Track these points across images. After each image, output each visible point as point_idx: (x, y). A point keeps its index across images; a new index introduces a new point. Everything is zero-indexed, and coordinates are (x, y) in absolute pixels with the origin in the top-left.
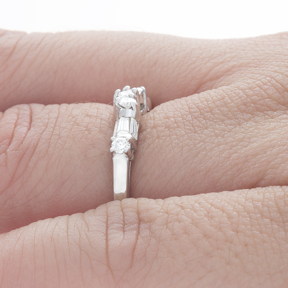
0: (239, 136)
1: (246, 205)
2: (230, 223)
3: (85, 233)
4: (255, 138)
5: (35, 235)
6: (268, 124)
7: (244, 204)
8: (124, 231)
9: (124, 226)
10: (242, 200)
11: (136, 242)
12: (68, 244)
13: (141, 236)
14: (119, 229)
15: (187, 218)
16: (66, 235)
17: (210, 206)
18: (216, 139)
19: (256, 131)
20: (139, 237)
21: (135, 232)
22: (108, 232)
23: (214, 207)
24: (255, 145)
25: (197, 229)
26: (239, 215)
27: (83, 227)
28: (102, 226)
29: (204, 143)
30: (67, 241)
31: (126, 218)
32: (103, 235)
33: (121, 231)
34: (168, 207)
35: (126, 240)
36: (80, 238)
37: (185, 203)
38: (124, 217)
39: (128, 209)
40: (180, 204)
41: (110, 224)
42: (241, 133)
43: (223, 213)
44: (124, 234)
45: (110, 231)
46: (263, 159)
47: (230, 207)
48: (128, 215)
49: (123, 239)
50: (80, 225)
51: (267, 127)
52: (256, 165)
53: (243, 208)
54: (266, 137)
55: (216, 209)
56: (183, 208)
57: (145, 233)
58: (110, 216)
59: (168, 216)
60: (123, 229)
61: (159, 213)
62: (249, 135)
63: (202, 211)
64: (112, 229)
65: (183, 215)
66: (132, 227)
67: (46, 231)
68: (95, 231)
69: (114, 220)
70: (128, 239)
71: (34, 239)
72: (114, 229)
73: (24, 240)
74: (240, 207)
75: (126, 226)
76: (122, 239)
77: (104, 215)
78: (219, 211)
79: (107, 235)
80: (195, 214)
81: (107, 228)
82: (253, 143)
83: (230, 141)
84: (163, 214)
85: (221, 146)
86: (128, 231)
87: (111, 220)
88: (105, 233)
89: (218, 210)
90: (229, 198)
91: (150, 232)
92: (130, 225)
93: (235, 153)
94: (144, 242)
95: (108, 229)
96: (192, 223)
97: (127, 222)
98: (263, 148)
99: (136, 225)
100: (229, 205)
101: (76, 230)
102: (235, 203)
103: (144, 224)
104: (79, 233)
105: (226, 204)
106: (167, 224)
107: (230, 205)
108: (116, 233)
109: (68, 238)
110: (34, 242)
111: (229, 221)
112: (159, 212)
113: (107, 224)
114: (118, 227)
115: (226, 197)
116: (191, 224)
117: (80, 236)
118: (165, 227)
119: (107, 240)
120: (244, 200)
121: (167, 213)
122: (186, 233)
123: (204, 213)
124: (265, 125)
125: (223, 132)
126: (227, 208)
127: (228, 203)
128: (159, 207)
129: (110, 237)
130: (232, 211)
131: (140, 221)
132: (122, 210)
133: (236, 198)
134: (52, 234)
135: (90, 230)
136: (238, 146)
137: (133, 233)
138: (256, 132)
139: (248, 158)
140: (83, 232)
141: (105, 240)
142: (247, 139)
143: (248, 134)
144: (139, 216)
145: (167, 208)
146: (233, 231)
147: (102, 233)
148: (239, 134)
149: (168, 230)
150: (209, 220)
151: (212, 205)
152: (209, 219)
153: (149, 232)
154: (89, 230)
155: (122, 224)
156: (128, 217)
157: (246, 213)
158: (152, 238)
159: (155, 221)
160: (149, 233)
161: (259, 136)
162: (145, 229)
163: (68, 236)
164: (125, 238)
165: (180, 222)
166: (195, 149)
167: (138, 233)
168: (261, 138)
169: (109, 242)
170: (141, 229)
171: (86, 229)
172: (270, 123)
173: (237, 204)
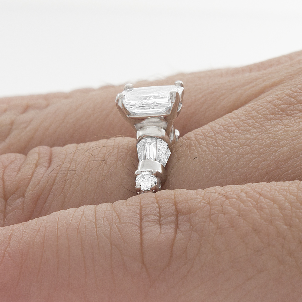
0: (266, 142)
1: (298, 195)
2: (282, 216)
3: (116, 226)
4: (285, 141)
5: (58, 226)
6: (297, 124)
7: (296, 194)
8: (160, 225)
9: (160, 218)
10: (294, 189)
11: (175, 237)
12: (97, 236)
13: (180, 231)
14: (155, 222)
15: (233, 209)
16: (95, 227)
17: (258, 196)
18: (241, 149)
19: (284, 133)
20: (178, 232)
21: (173, 226)
22: (142, 225)
23: (263, 197)
24: (285, 149)
25: (245, 222)
26: (292, 207)
27: (114, 218)
28: (136, 218)
29: (227, 156)
30: (95, 233)
31: (162, 210)
32: (137, 228)
33: (157, 224)
34: (210, 197)
35: (164, 234)
36: (111, 231)
37: (229, 192)
38: (160, 209)
39: (164, 200)
40: (224, 193)
41: (144, 216)
42: (268, 138)
43: (274, 204)
44: (161, 228)
45: (145, 224)
46: (296, 163)
47: (281, 197)
48: (164, 207)
49: (161, 232)
50: (111, 216)
51: (296, 128)
52: (289, 171)
53: (295, 198)
54: (297, 139)
55: (266, 199)
56: (227, 198)
57: (185, 226)
58: (143, 207)
59: (211, 207)
60: (159, 222)
61: (200, 204)
62: (278, 139)
63: (250, 201)
64: (146, 221)
65: (228, 206)
66: (169, 219)
67: (71, 222)
68: (128, 223)
69: (149, 211)
70: (166, 233)
71: (56, 230)
72: (149, 221)
73: (45, 231)
74: (292, 197)
75: (162, 219)
76: (159, 234)
77: (138, 206)
78: (270, 201)
79: (141, 228)
80: (242, 205)
81: (141, 220)
82: (283, 147)
83: (257, 148)
84: (205, 204)
85: (247, 155)
86: (165, 225)
87: (146, 211)
88: (139, 226)
89: (268, 200)
90: (279, 187)
91: (191, 225)
92: (167, 217)
93: (264, 161)
94: (184, 236)
95: (142, 222)
96: (239, 214)
97: (163, 214)
98: (294, 151)
99: (173, 218)
100: (279, 194)
101: (106, 222)
102: (287, 193)
103: (183, 217)
104: (110, 226)
105: (277, 194)
106: (210, 215)
107: (281, 195)
108: (152, 226)
109: (96, 230)
110: (57, 234)
111: (281, 213)
112: (200, 202)
113: (141, 216)
114: (153, 220)
115: (276, 186)
116: (238, 216)
117: (111, 229)
118: (208, 219)
119: (141, 234)
120: (297, 190)
121: (209, 204)
122: (232, 227)
123: (252, 203)
124: (293, 126)
125: (248, 141)
126: (278, 197)
127: (279, 192)
128: (200, 197)
129: (145, 230)
130: (284, 202)
131: (178, 213)
132: (157, 203)
133: (287, 187)
134: (78, 225)
135: (122, 221)
136: (266, 153)
137: (172, 227)
138: (284, 135)
139: (279, 164)
140: (113, 224)
141: (139, 233)
142: (276, 143)
143: (276, 139)
144: (176, 208)
145: (209, 199)
146: (286, 225)
147: (136, 225)
148: (266, 140)
149: (211, 224)
150: (258, 212)
151: (261, 195)
152: (259, 210)
153: (189, 225)
154: (120, 222)
155: (158, 216)
156: (165, 209)
157: (299, 204)
158: (193, 232)
159: (196, 212)
160: (190, 227)
161: (288, 138)
162: (184, 222)
163: (96, 227)
164: (163, 232)
165: (224, 214)
166: (219, 163)
167: (177, 227)
168: (291, 140)
169: (145, 236)
170: (179, 223)
171: (118, 221)
172: (299, 123)
173: (288, 194)
